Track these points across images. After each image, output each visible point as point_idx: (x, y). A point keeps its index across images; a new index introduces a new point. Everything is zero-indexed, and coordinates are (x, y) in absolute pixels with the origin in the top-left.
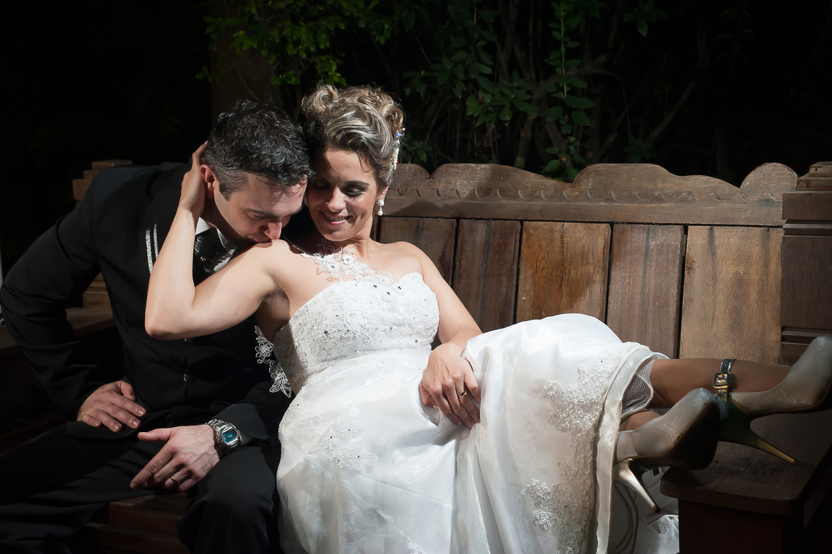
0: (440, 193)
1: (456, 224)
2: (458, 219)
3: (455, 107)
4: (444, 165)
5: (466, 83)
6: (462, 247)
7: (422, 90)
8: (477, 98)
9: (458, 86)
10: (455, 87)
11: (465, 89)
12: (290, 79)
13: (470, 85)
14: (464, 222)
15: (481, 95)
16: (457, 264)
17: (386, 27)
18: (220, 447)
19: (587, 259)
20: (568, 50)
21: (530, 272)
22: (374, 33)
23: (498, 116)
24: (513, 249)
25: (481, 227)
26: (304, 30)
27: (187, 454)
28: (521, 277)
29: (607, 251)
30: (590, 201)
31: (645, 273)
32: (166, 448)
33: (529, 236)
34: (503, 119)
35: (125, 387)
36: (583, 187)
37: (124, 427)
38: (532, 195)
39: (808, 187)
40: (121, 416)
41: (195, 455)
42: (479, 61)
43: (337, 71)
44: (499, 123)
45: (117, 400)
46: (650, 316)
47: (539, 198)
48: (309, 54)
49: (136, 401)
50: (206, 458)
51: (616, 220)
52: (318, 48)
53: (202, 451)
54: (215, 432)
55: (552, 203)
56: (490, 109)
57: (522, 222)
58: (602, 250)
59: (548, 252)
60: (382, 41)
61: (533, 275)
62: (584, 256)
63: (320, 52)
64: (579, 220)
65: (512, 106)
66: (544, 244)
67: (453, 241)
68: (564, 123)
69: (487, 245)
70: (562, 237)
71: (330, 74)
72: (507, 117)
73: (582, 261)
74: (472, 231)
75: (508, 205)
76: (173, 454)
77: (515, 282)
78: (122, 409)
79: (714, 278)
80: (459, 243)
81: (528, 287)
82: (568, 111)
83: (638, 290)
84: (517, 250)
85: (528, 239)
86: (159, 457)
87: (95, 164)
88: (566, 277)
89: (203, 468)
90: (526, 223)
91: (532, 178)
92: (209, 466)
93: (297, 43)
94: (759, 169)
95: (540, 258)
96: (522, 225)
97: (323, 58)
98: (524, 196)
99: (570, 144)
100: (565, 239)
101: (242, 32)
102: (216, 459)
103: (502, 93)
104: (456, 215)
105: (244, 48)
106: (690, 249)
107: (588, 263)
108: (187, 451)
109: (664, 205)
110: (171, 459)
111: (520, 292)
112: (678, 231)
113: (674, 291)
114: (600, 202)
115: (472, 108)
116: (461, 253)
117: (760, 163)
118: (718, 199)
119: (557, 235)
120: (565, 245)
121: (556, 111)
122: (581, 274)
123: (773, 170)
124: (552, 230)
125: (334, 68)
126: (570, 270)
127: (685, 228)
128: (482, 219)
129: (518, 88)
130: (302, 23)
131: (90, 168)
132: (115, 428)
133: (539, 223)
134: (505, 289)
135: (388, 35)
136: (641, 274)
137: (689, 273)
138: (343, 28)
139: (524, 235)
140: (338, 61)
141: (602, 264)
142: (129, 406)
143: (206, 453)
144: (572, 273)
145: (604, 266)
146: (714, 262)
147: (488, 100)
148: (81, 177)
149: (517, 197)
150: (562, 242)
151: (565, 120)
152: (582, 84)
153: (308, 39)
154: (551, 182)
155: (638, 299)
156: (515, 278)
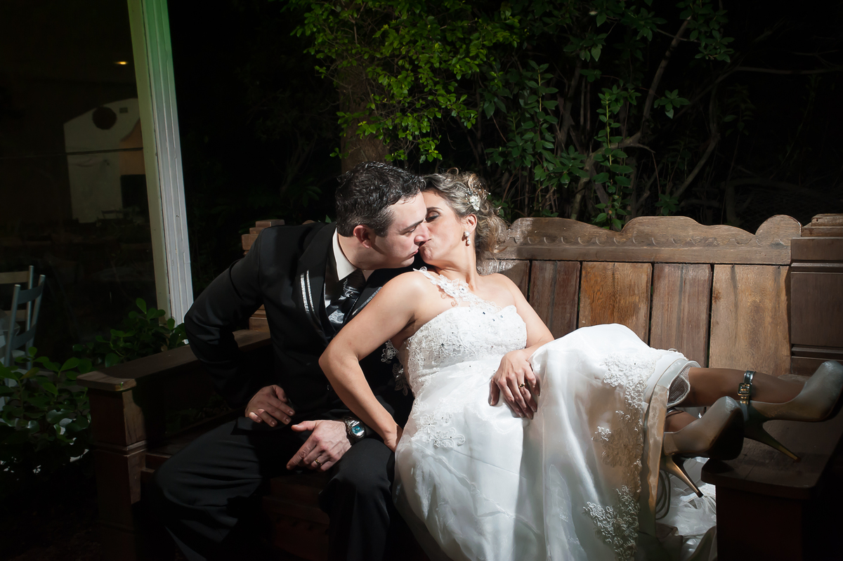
0: (517, 241)
1: (529, 264)
2: (531, 261)
3: (525, 173)
4: (520, 219)
5: (534, 155)
6: (534, 282)
7: (500, 161)
8: (543, 167)
9: (527, 158)
10: (526, 159)
11: (533, 161)
12: (400, 156)
13: (537, 156)
14: (536, 263)
15: (545, 164)
16: (531, 295)
17: (472, 115)
18: (351, 436)
19: (634, 291)
20: (612, 129)
21: (589, 301)
22: (463, 120)
23: (559, 180)
24: (574, 284)
25: (549, 267)
26: (411, 119)
27: (327, 442)
28: (581, 305)
29: (649, 285)
30: (635, 246)
31: (680, 302)
32: (311, 438)
33: (587, 273)
34: (563, 182)
35: (279, 391)
36: (630, 235)
37: (279, 423)
38: (589, 242)
39: (811, 234)
40: (277, 414)
41: (332, 443)
42: (543, 138)
43: (435, 149)
44: (560, 186)
45: (274, 402)
46: (685, 335)
47: (594, 243)
48: (414, 137)
49: (287, 403)
50: (341, 446)
51: (656, 261)
52: (421, 132)
53: (338, 441)
54: (347, 426)
55: (605, 248)
56: (552, 175)
57: (581, 262)
58: (645, 285)
59: (602, 286)
60: (469, 126)
61: (591, 304)
62: (631, 288)
63: (423, 135)
64: (627, 260)
65: (570, 174)
66: (599, 280)
67: (527, 277)
68: (609, 184)
69: (554, 281)
70: (613, 274)
71: (430, 151)
72: (566, 181)
73: (629, 293)
74: (542, 269)
75: (570, 249)
76: (316, 443)
77: (576, 309)
78: (278, 409)
79: (736, 306)
80: (532, 279)
81: (587, 313)
82: (612, 175)
83: (675, 315)
84: (578, 284)
85: (586, 276)
86: (307, 446)
87: (258, 223)
88: (617, 305)
89: (339, 453)
90: (585, 264)
91: (588, 228)
92: (343, 452)
93: (405, 129)
94: (769, 220)
95: (596, 290)
96: (581, 264)
97: (425, 140)
98: (582, 242)
99: (614, 200)
100: (616, 276)
101: (364, 122)
102: (349, 446)
103: (561, 163)
104: (529, 257)
105: (366, 134)
106: (716, 283)
107: (634, 294)
108: (327, 441)
109: (695, 248)
110: (316, 446)
111: (581, 317)
112: (706, 269)
113: (704, 316)
114: (643, 246)
115: (539, 174)
116: (534, 287)
117: (771, 215)
118: (738, 243)
119: (610, 273)
120: (616, 280)
121: (603, 176)
122: (629, 303)
123: (782, 221)
124: (605, 269)
125: (433, 148)
126: (620, 300)
127: (712, 266)
128: (549, 260)
129: (574, 159)
130: (409, 114)
131: (254, 225)
132: (273, 424)
133: (595, 263)
134: (569, 315)
135: (474, 121)
136: (677, 302)
137: (715, 301)
138: (440, 117)
139: (583, 273)
140: (436, 141)
141: (646, 295)
142: (283, 407)
143: (341, 442)
144: (622, 302)
145: (647, 297)
146: (736, 295)
147: (551, 168)
148: (248, 232)
149: (578, 243)
150: (614, 278)
151: (610, 183)
152: (623, 155)
153: (414, 126)
154: (604, 232)
155: (675, 322)
156: (576, 306)
